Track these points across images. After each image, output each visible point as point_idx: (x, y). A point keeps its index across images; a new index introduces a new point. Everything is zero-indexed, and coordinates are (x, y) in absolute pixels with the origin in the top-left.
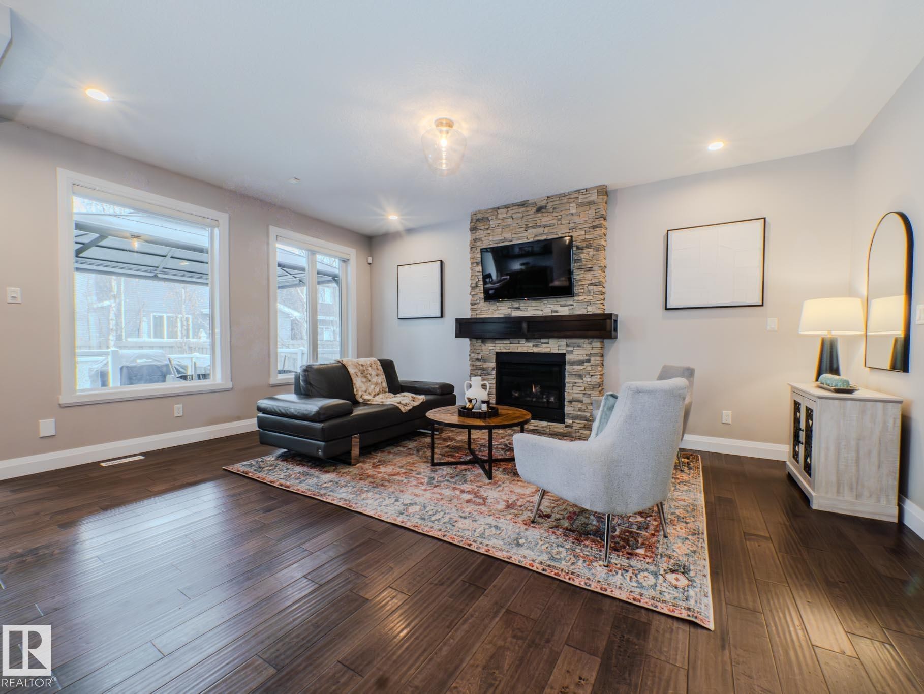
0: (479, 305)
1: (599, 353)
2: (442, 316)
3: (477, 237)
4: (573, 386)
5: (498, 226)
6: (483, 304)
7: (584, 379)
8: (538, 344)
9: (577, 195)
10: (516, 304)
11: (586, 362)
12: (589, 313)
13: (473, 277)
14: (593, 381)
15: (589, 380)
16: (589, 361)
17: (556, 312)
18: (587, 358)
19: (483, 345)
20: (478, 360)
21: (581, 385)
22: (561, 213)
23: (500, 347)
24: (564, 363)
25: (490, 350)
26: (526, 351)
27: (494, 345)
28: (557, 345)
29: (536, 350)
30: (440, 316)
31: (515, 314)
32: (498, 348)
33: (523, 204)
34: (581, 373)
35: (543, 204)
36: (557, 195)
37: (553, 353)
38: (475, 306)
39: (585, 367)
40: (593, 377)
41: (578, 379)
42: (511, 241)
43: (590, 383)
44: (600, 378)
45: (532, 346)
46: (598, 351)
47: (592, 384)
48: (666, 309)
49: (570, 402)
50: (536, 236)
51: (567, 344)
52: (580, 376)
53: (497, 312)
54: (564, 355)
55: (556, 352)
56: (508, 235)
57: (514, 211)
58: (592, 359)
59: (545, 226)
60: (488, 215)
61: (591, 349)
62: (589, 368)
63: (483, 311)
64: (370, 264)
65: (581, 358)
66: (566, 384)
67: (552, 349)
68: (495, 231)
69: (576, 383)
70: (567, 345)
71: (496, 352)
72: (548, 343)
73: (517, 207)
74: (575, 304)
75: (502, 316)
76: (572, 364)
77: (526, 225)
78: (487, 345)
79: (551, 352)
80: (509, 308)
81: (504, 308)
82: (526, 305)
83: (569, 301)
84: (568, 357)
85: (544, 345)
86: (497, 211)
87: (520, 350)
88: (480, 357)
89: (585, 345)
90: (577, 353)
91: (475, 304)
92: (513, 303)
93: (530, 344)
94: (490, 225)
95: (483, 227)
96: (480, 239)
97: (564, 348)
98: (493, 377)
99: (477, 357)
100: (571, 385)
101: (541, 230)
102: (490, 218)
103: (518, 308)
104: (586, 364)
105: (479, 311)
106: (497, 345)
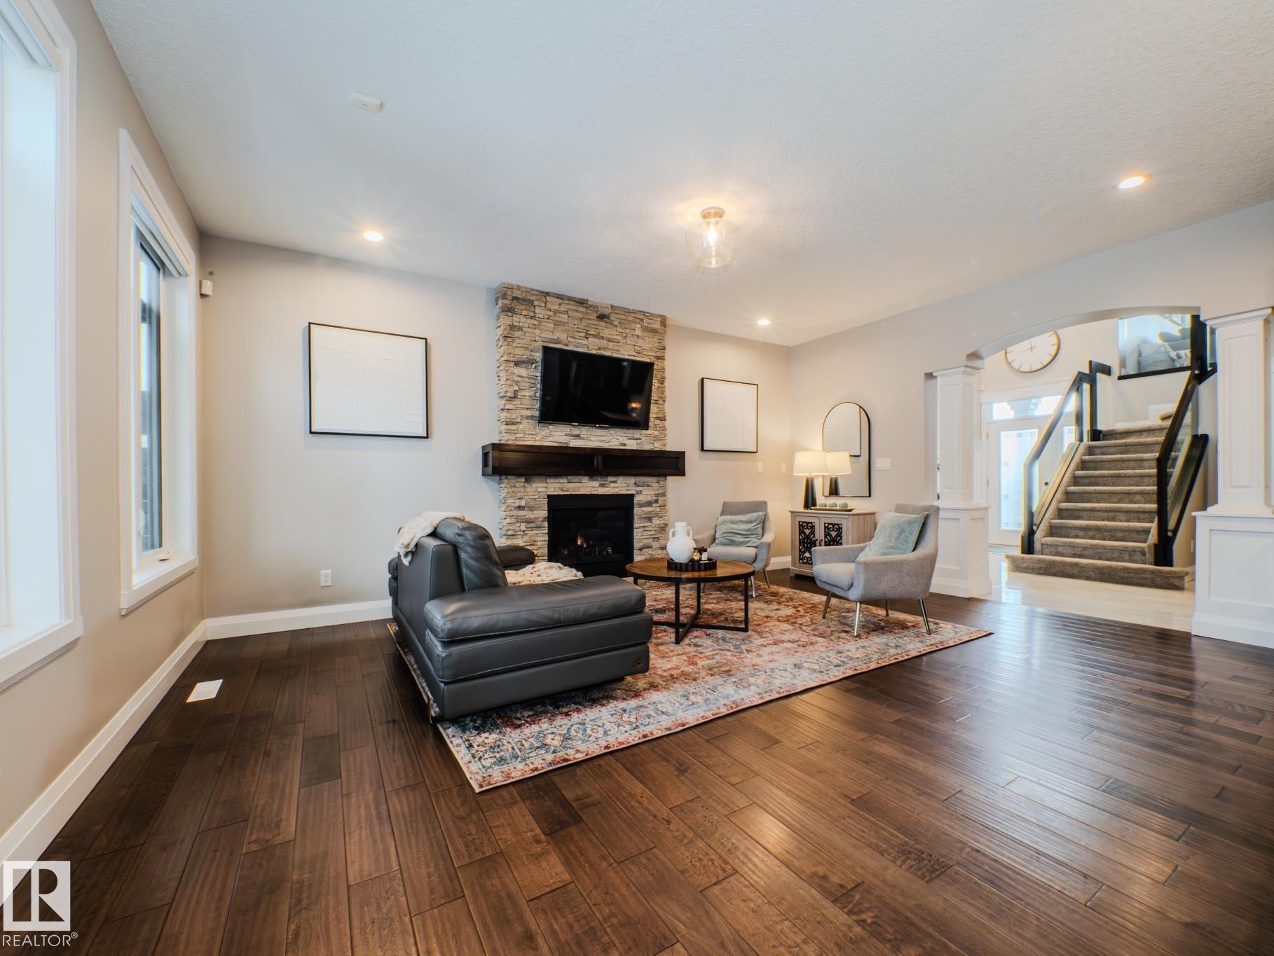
0: (521, 427)
2: (427, 436)
3: (515, 324)
4: (642, 531)
5: (548, 318)
6: (526, 425)
7: (653, 521)
8: (605, 484)
9: (642, 317)
10: (576, 431)
11: (655, 503)
12: (656, 449)
13: (509, 382)
16: (656, 501)
17: (625, 445)
18: (655, 498)
19: (526, 485)
20: (520, 508)
21: (651, 529)
22: (627, 331)
23: (554, 488)
24: (633, 506)
25: (539, 492)
26: (589, 493)
27: (545, 485)
28: (625, 485)
29: (602, 491)
30: (424, 435)
31: (574, 443)
32: (552, 489)
33: (581, 302)
34: (651, 516)
35: (607, 311)
36: (620, 307)
37: (621, 494)
38: (514, 427)
39: (653, 508)
41: (647, 522)
42: (567, 345)
44: (665, 519)
45: (598, 485)
47: (661, 526)
48: (704, 450)
49: (641, 549)
50: (599, 349)
52: (649, 519)
53: (550, 438)
54: (632, 496)
55: (625, 492)
56: (563, 337)
57: (570, 307)
58: (660, 499)
59: (609, 340)
60: (532, 298)
61: (658, 488)
62: (658, 509)
63: (527, 436)
64: (203, 296)
65: (649, 498)
66: (635, 530)
67: (619, 489)
68: (543, 324)
69: (644, 527)
70: (636, 485)
71: (549, 496)
72: (615, 482)
73: (575, 303)
74: (643, 438)
75: (556, 444)
76: (641, 505)
77: (587, 331)
78: (534, 485)
79: (619, 493)
80: (566, 435)
81: (561, 434)
82: (589, 433)
83: (637, 433)
84: (636, 499)
85: (612, 485)
86: (545, 297)
87: (582, 491)
88: (523, 503)
89: (653, 484)
90: (646, 493)
91: (513, 424)
92: (572, 428)
93: (596, 484)
94: (534, 312)
95: (524, 313)
96: (520, 329)
97: (633, 488)
98: (544, 532)
99: (518, 503)
100: (640, 530)
101: (604, 343)
102: (536, 303)
103: (578, 436)
104: (654, 505)
105: (522, 435)
106: (549, 485)
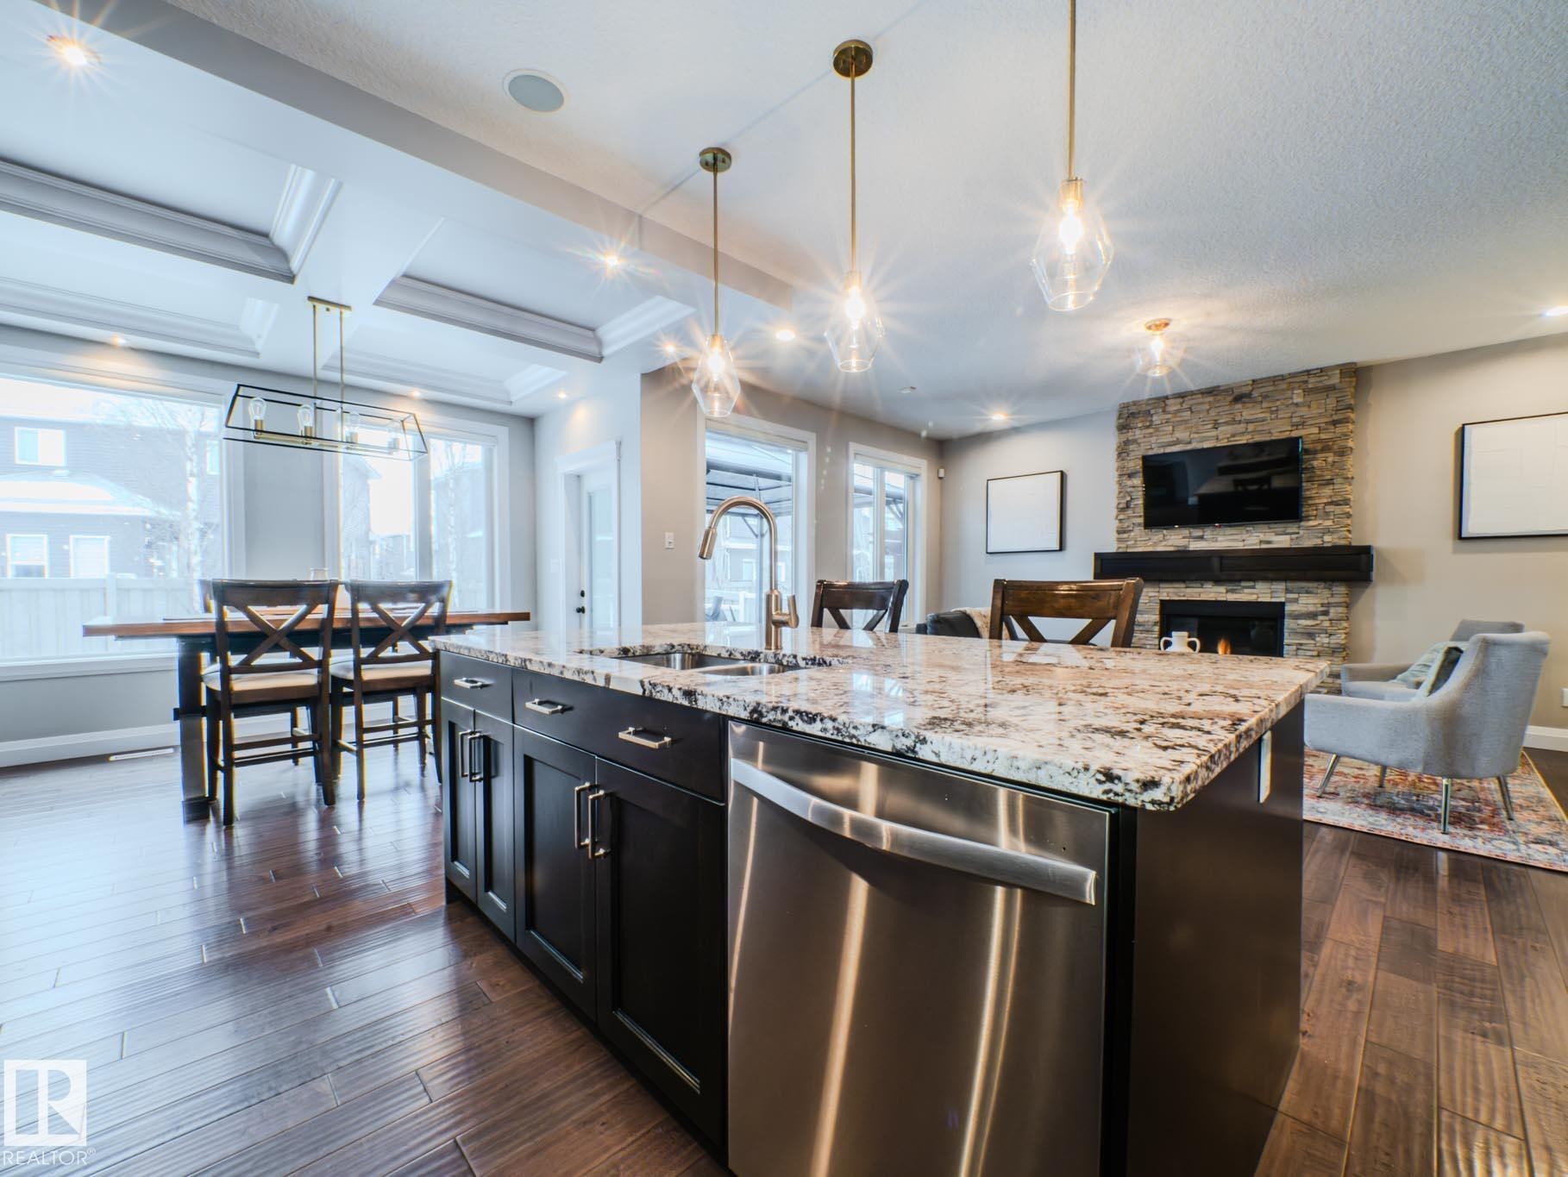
0: (1132, 534)
1: (1345, 602)
2: (1061, 548)
3: (1130, 438)
4: (1298, 649)
5: (1166, 422)
6: (1139, 532)
7: (1318, 639)
8: (1237, 590)
9: (1305, 378)
10: (1198, 533)
11: (1322, 615)
12: (1325, 545)
13: (1122, 495)
14: (1332, 641)
15: (1326, 640)
16: (1326, 613)
17: (1269, 542)
18: (1324, 609)
21: (1312, 648)
22: (1278, 403)
23: (1168, 593)
24: (1283, 617)
25: (1150, 597)
26: (1214, 599)
27: (1157, 590)
28: (1269, 591)
29: (1231, 597)
30: (1058, 548)
31: (1195, 546)
32: (1165, 594)
33: (1211, 392)
34: (1312, 631)
35: (1246, 390)
36: (1269, 378)
37: (1261, 602)
38: (1125, 535)
39: (1319, 622)
40: (1332, 637)
41: (1308, 639)
42: (1190, 443)
43: (1325, 645)
44: (1345, 638)
45: (1224, 591)
46: (1342, 600)
47: (1331, 646)
48: (1460, 538)
50: (1233, 436)
51: (1287, 590)
52: (1311, 635)
53: (1164, 543)
54: (1283, 604)
55: (1268, 600)
56: (1182, 434)
57: (1194, 401)
58: (1332, 610)
59: (1248, 422)
60: (1149, 408)
61: (1329, 596)
62: (1327, 624)
63: (1138, 543)
64: (940, 478)
65: (1311, 609)
66: (1285, 647)
67: (1260, 595)
68: (1161, 429)
69: (1301, 644)
70: (1288, 591)
71: (1161, 601)
72: (1253, 587)
73: (1200, 396)
74: (1301, 532)
75: (1172, 549)
76: (1297, 617)
77: (1215, 420)
79: (1259, 600)
80: (1184, 538)
81: (1176, 537)
82: (1215, 533)
83: (1292, 528)
84: (1288, 608)
85: (1246, 591)
86: (1164, 402)
87: (1204, 597)
89: (1319, 591)
90: (1305, 602)
91: (1125, 532)
92: (1192, 530)
93: (1222, 589)
94: (1151, 421)
95: (1140, 425)
96: (1135, 441)
97: (1283, 595)
98: (1157, 638)
100: (1294, 647)
101: (1241, 428)
102: (1152, 412)
103: (1201, 538)
104: (1321, 618)
105: (1133, 542)
106: (1161, 590)
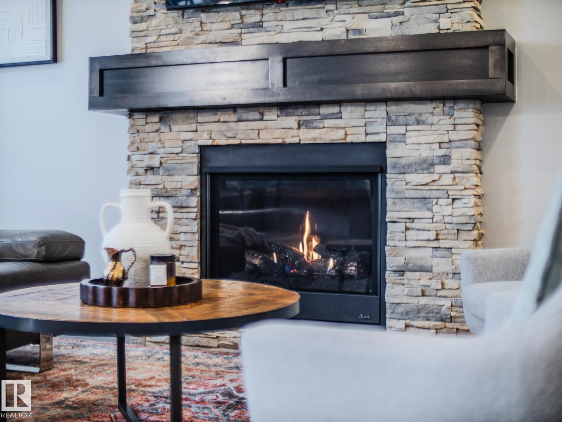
0: (153, 22)
1: (473, 139)
2: (55, 59)
4: (407, 229)
7: (436, 208)
8: (311, 121)
10: (254, 17)
11: (440, 163)
14: (457, 212)
15: (448, 210)
16: (445, 160)
18: (442, 152)
19: (164, 128)
20: (150, 169)
21: (427, 227)
23: (211, 132)
24: (383, 170)
25: (183, 141)
26: (280, 141)
27: (193, 127)
28: (362, 122)
29: (306, 136)
30: (48, 57)
32: (205, 135)
34: (427, 194)
37: (350, 143)
38: (143, 26)
39: (436, 177)
40: (457, 204)
41: (420, 209)
43: (447, 219)
44: (476, 205)
45: (296, 125)
46: (472, 134)
47: (455, 220)
49: (401, 272)
51: (389, 118)
53: (202, 38)
54: (382, 145)
55: (361, 138)
58: (456, 154)
61: (451, 127)
62: (448, 179)
63: (163, 38)
65: (426, 152)
66: (389, 225)
67: (349, 131)
69: (412, 220)
70: (390, 121)
71: (201, 147)
72: (338, 117)
76: (403, 170)
78: (175, 128)
79: (349, 139)
80: (232, 28)
81: (221, 26)
84: (391, 152)
85: (328, 123)
87: (266, 138)
88: (155, 162)
89: (435, 119)
90: (414, 140)
91: (142, 20)
97: (382, 128)
99: (148, 161)
100: (402, 226)
104: (439, 169)
105: (154, 38)
106: (200, 128)
